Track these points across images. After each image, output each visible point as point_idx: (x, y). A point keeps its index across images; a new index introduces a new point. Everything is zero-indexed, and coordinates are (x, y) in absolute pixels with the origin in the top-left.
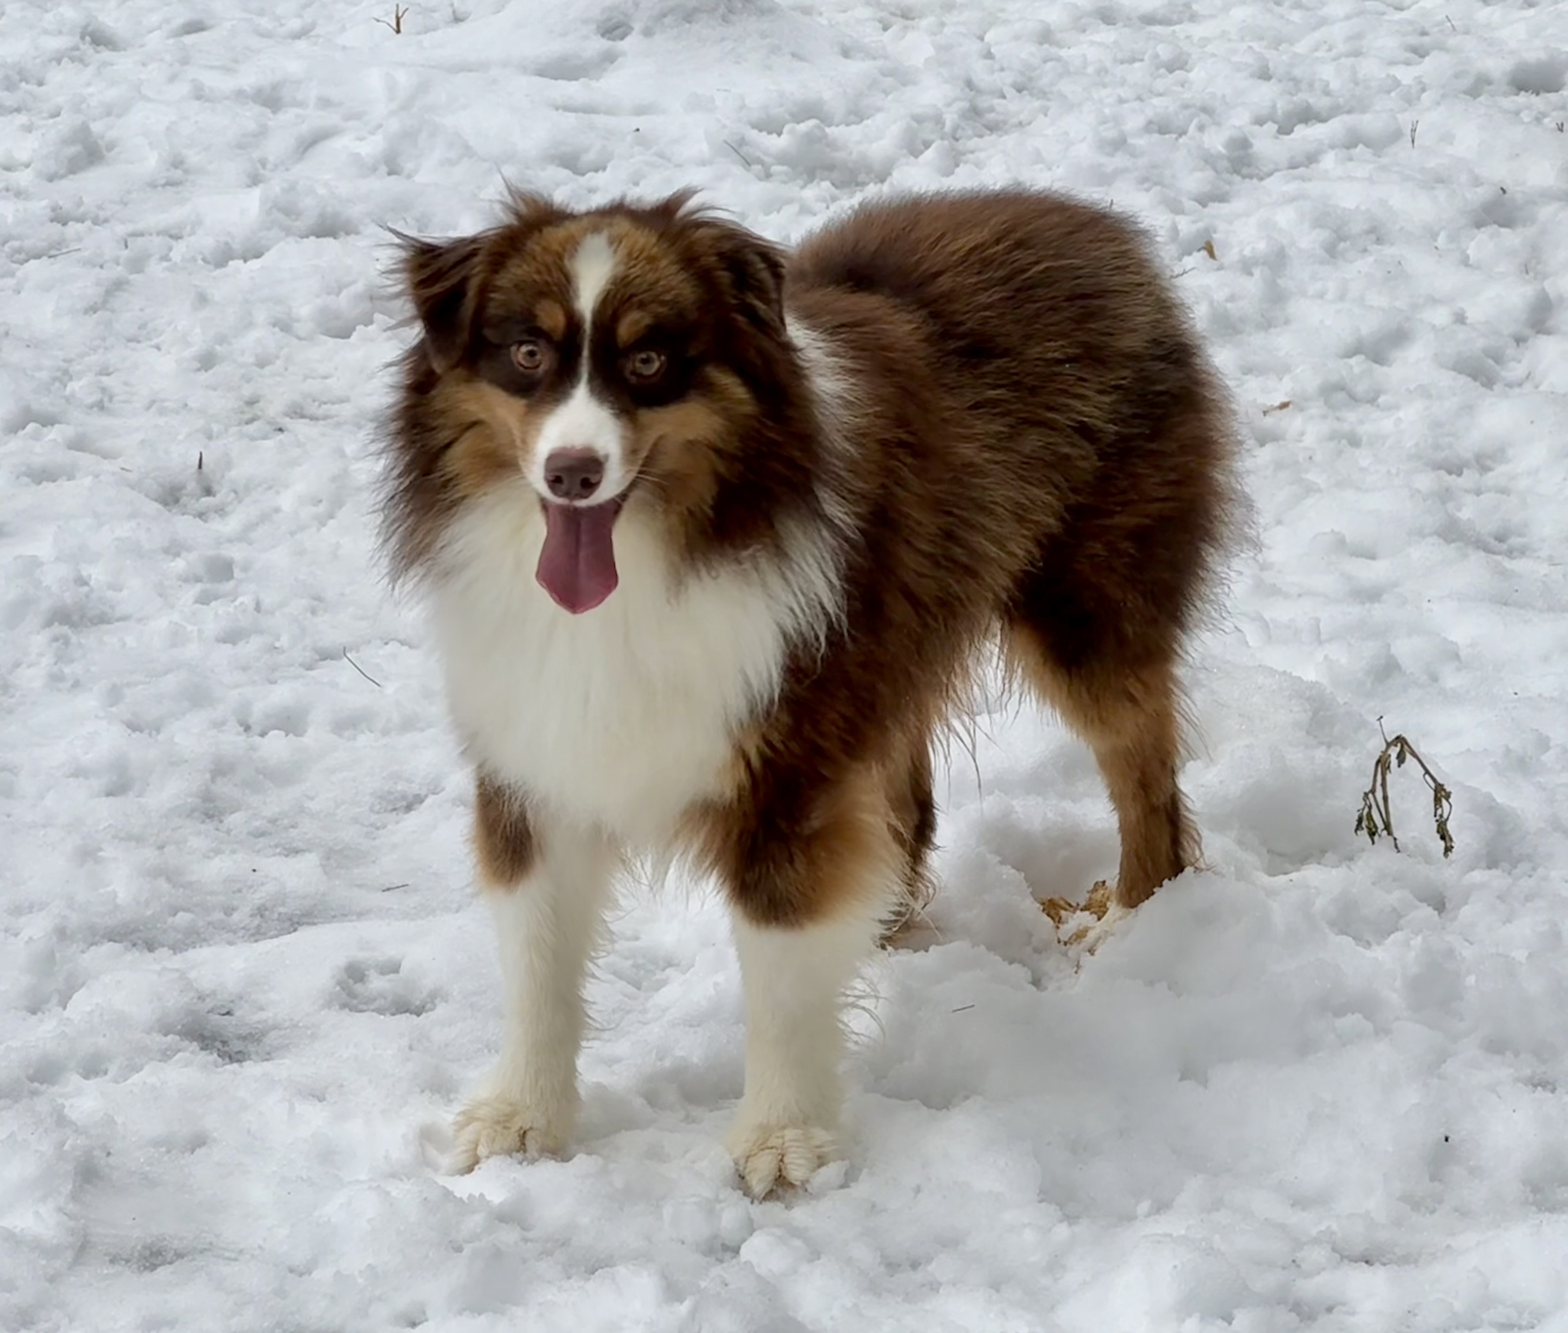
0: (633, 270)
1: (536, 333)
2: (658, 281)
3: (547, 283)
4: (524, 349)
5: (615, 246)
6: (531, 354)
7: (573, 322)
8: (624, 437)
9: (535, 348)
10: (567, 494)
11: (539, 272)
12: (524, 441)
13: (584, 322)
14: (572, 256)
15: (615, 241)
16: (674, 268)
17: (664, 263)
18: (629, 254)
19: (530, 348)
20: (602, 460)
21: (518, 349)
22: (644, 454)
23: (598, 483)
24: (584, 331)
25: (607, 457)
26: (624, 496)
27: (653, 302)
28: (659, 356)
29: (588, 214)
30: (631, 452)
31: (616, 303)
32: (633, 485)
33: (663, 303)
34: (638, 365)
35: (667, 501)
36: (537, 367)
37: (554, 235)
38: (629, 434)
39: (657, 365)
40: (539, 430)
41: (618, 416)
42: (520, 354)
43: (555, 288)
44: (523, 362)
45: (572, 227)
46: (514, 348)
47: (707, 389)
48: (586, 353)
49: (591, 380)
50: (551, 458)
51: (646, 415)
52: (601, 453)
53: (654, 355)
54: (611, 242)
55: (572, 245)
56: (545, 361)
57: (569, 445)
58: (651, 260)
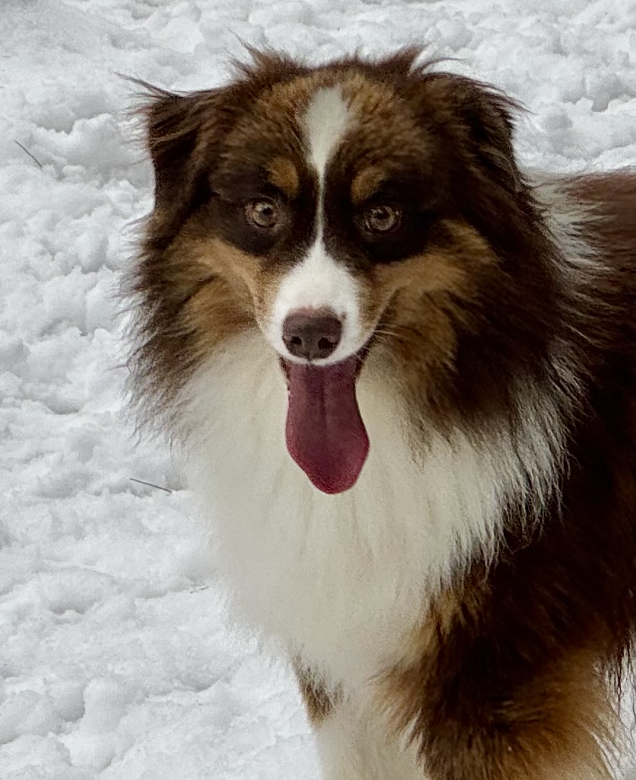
0: (368, 125)
1: (271, 191)
2: (392, 135)
3: (278, 140)
4: (259, 208)
5: (348, 100)
6: (267, 212)
8: (362, 295)
9: (271, 207)
11: (269, 130)
13: (318, 178)
14: (304, 111)
15: (349, 96)
16: (409, 124)
17: (399, 118)
18: (364, 109)
19: (266, 206)
20: (340, 318)
21: (254, 208)
22: (381, 310)
23: (337, 343)
24: (318, 187)
26: (363, 353)
27: (387, 157)
28: (394, 210)
29: (321, 69)
30: (368, 310)
31: (351, 157)
32: (371, 342)
33: (396, 159)
34: (373, 220)
35: (407, 356)
36: (273, 225)
37: (286, 91)
38: (367, 291)
39: (391, 220)
41: (354, 274)
42: (255, 213)
43: (287, 146)
44: (258, 221)
45: (304, 83)
46: (249, 207)
47: (446, 241)
48: (320, 209)
50: (289, 319)
52: (339, 312)
53: (389, 210)
54: (344, 96)
55: (304, 100)
56: (282, 220)
57: (307, 306)
58: (386, 115)
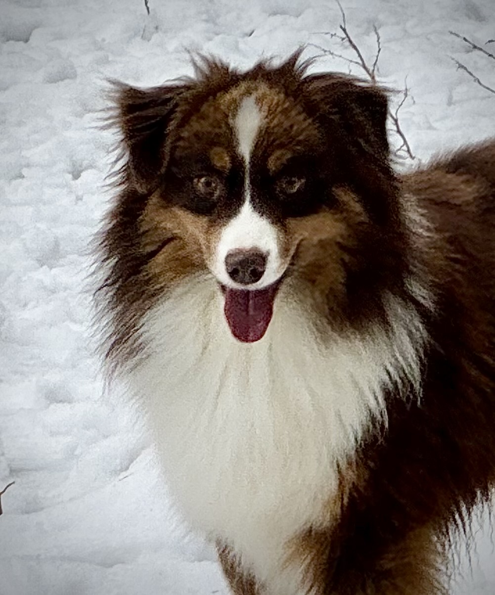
4: (203, 180)
5: (260, 104)
6: (208, 183)
7: (237, 161)
9: (210, 180)
10: (242, 282)
12: (208, 248)
13: (244, 161)
17: (294, 113)
18: (269, 110)
19: (207, 179)
20: (265, 255)
23: (262, 273)
24: (245, 168)
25: (268, 253)
27: (290, 142)
28: (299, 179)
31: (264, 146)
32: (285, 274)
34: (285, 186)
36: (213, 192)
40: (219, 239)
41: (273, 224)
42: (200, 184)
43: (223, 138)
44: (203, 190)
46: (195, 180)
49: (252, 200)
51: (292, 223)
52: (265, 250)
56: (219, 188)
57: (241, 247)
